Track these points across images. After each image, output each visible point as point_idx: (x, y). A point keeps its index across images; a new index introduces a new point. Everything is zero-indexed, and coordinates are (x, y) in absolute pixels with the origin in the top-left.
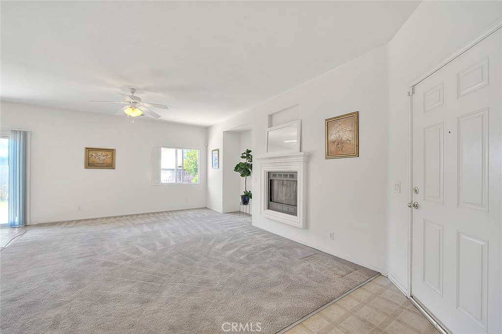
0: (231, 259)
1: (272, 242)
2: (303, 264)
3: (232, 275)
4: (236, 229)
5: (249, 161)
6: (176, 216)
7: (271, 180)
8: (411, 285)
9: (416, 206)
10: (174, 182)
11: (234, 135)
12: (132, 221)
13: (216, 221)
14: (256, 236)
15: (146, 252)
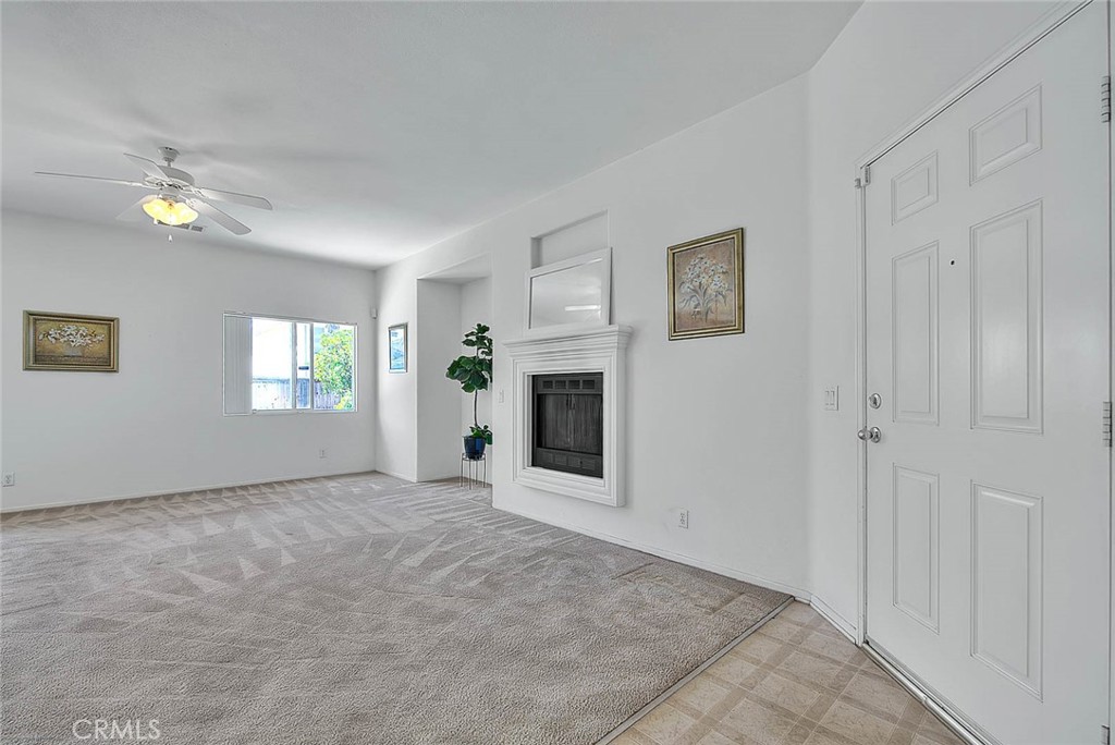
0: (445, 589)
1: (544, 542)
2: (621, 590)
3: (449, 628)
4: (452, 518)
5: (483, 352)
6: (293, 494)
7: (539, 396)
8: (865, 617)
9: (875, 437)
10: (289, 407)
11: (443, 289)
12: (169, 510)
13: (402, 502)
14: (504, 532)
15: (209, 585)
